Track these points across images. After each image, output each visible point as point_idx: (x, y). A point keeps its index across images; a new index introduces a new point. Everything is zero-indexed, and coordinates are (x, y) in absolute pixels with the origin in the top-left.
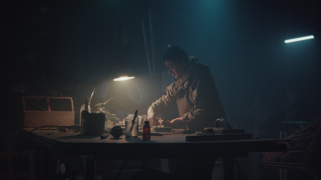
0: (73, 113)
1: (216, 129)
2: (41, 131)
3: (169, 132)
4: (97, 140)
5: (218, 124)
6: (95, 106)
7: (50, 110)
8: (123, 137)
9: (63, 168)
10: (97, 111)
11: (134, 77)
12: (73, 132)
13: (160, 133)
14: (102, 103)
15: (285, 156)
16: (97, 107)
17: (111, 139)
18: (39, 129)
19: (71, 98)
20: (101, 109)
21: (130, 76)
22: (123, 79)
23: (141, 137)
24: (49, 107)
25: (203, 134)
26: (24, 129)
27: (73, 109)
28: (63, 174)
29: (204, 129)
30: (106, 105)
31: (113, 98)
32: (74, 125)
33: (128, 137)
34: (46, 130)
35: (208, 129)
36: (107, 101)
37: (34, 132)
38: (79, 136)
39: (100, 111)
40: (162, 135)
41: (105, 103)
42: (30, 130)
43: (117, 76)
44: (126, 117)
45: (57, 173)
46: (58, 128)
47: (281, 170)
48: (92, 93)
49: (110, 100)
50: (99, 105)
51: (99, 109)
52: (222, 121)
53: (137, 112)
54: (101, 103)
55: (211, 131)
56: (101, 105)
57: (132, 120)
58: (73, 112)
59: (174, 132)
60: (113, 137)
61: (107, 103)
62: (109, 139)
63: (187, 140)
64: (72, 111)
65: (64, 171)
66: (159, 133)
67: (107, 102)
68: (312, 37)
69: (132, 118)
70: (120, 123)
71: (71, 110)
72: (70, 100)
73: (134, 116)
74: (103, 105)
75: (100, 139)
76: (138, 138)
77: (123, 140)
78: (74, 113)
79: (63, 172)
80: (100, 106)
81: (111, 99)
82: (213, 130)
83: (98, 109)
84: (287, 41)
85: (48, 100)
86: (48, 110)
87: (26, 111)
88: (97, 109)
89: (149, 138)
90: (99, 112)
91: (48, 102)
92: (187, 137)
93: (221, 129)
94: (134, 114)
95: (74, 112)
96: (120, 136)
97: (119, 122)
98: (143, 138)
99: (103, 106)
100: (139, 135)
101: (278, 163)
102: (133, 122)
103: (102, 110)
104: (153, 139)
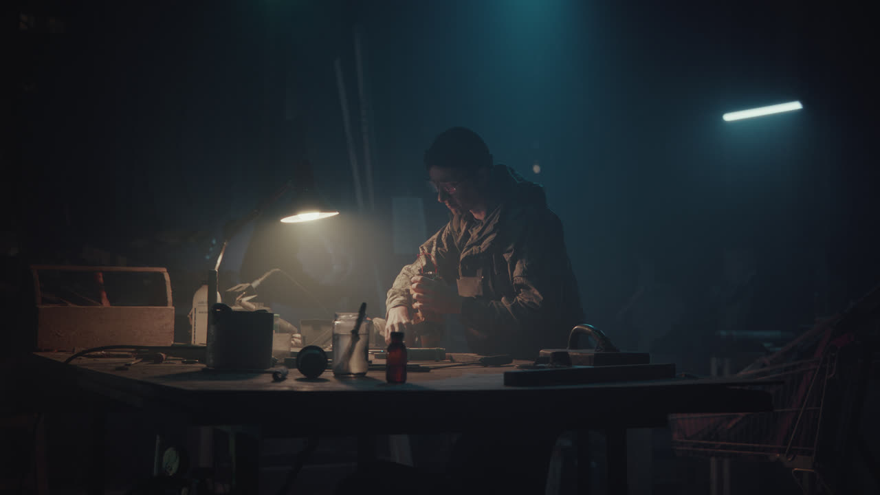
0: (172, 310)
1: (575, 354)
2: (91, 360)
3: (437, 361)
4: (264, 381)
5: (578, 340)
6: (230, 290)
7: (106, 303)
8: (328, 374)
9: (170, 460)
10: (234, 305)
11: (337, 213)
12: (180, 362)
13: (422, 364)
14: (248, 285)
15: (731, 426)
16: (236, 294)
17: (297, 380)
18: (85, 356)
19: (164, 270)
20: (245, 300)
21: (324, 208)
22: (308, 218)
23: (381, 376)
24: (104, 294)
25: (540, 367)
26: (39, 354)
27: (170, 299)
28: (171, 475)
29: (538, 353)
30: (258, 286)
31: (277, 270)
32: (172, 343)
33: (342, 374)
34: (102, 356)
35: (554, 354)
36: (261, 277)
37: (74, 362)
38: (204, 374)
39: (244, 306)
40: (427, 370)
41: (255, 284)
42: (62, 357)
43: (291, 211)
44: (336, 320)
45: (155, 472)
46: (132, 352)
47: (713, 460)
48: (218, 256)
49: (267, 274)
50: (240, 290)
51: (241, 301)
52: (590, 330)
53: (364, 306)
54: (245, 283)
55: (562, 358)
56: (244, 289)
57: (352, 329)
58: (170, 307)
59: (453, 361)
60: (302, 376)
61: (261, 283)
62: (293, 382)
63: (507, 383)
64: (167, 306)
65: (175, 467)
66: (418, 365)
67: (260, 280)
68: (796, 106)
69: (352, 325)
70: (296, 338)
71: (165, 303)
72: (162, 275)
73: (355, 318)
74: (250, 287)
75: (272, 379)
76: (367, 377)
77: (329, 381)
78: (174, 312)
79: (171, 469)
80: (241, 293)
81: (273, 271)
82: (568, 355)
83: (237, 299)
84: (729, 117)
85: (101, 275)
86: (102, 304)
87: (44, 307)
88: (235, 299)
89: (404, 378)
90: (241, 308)
91: (101, 280)
92: (507, 375)
93: (590, 352)
94: (357, 314)
95: (173, 308)
96: (321, 374)
97: (294, 335)
98: (388, 378)
99: (249, 291)
100: (370, 370)
101: (714, 443)
102: (355, 334)
103: (249, 301)
104: (413, 379)
